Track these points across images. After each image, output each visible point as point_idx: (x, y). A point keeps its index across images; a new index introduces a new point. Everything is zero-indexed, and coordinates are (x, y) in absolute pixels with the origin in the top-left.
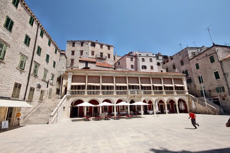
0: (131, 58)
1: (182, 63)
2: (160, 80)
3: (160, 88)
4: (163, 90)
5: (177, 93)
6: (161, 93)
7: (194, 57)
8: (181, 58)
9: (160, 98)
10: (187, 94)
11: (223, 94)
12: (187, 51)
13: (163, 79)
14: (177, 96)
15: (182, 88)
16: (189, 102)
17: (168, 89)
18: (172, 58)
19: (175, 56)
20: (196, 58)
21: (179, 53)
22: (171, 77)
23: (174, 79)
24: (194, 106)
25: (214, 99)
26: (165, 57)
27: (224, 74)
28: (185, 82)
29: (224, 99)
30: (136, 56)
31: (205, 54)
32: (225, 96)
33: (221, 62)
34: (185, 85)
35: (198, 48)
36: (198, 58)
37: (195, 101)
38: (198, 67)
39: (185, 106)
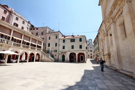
0: (5, 11)
1: (42, 34)
2: (29, 38)
3: (28, 44)
4: (30, 46)
5: (38, 49)
6: (28, 47)
7: (50, 33)
8: (42, 31)
9: (26, 50)
10: (42, 51)
11: (56, 53)
12: (47, 28)
13: (32, 38)
14: (37, 51)
15: (40, 47)
16: (41, 55)
17: (33, 46)
18: (37, 29)
19: (40, 28)
20: (50, 34)
21: (43, 27)
22: (37, 39)
23: (38, 41)
24: (43, 58)
25: (52, 55)
26: (32, 26)
27: (59, 45)
28: (42, 44)
29: (56, 56)
30: (11, 12)
31: (55, 33)
32: (57, 54)
33: (59, 39)
34: (42, 46)
35: (51, 30)
36: (51, 34)
37: (45, 55)
38: (50, 39)
39: (39, 57)
